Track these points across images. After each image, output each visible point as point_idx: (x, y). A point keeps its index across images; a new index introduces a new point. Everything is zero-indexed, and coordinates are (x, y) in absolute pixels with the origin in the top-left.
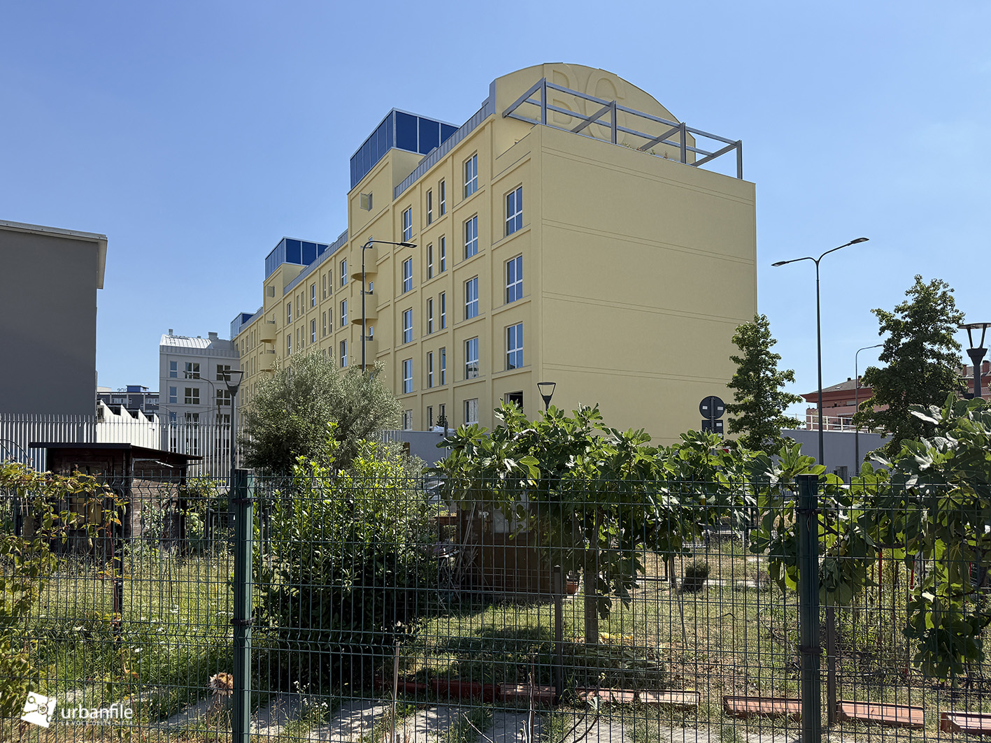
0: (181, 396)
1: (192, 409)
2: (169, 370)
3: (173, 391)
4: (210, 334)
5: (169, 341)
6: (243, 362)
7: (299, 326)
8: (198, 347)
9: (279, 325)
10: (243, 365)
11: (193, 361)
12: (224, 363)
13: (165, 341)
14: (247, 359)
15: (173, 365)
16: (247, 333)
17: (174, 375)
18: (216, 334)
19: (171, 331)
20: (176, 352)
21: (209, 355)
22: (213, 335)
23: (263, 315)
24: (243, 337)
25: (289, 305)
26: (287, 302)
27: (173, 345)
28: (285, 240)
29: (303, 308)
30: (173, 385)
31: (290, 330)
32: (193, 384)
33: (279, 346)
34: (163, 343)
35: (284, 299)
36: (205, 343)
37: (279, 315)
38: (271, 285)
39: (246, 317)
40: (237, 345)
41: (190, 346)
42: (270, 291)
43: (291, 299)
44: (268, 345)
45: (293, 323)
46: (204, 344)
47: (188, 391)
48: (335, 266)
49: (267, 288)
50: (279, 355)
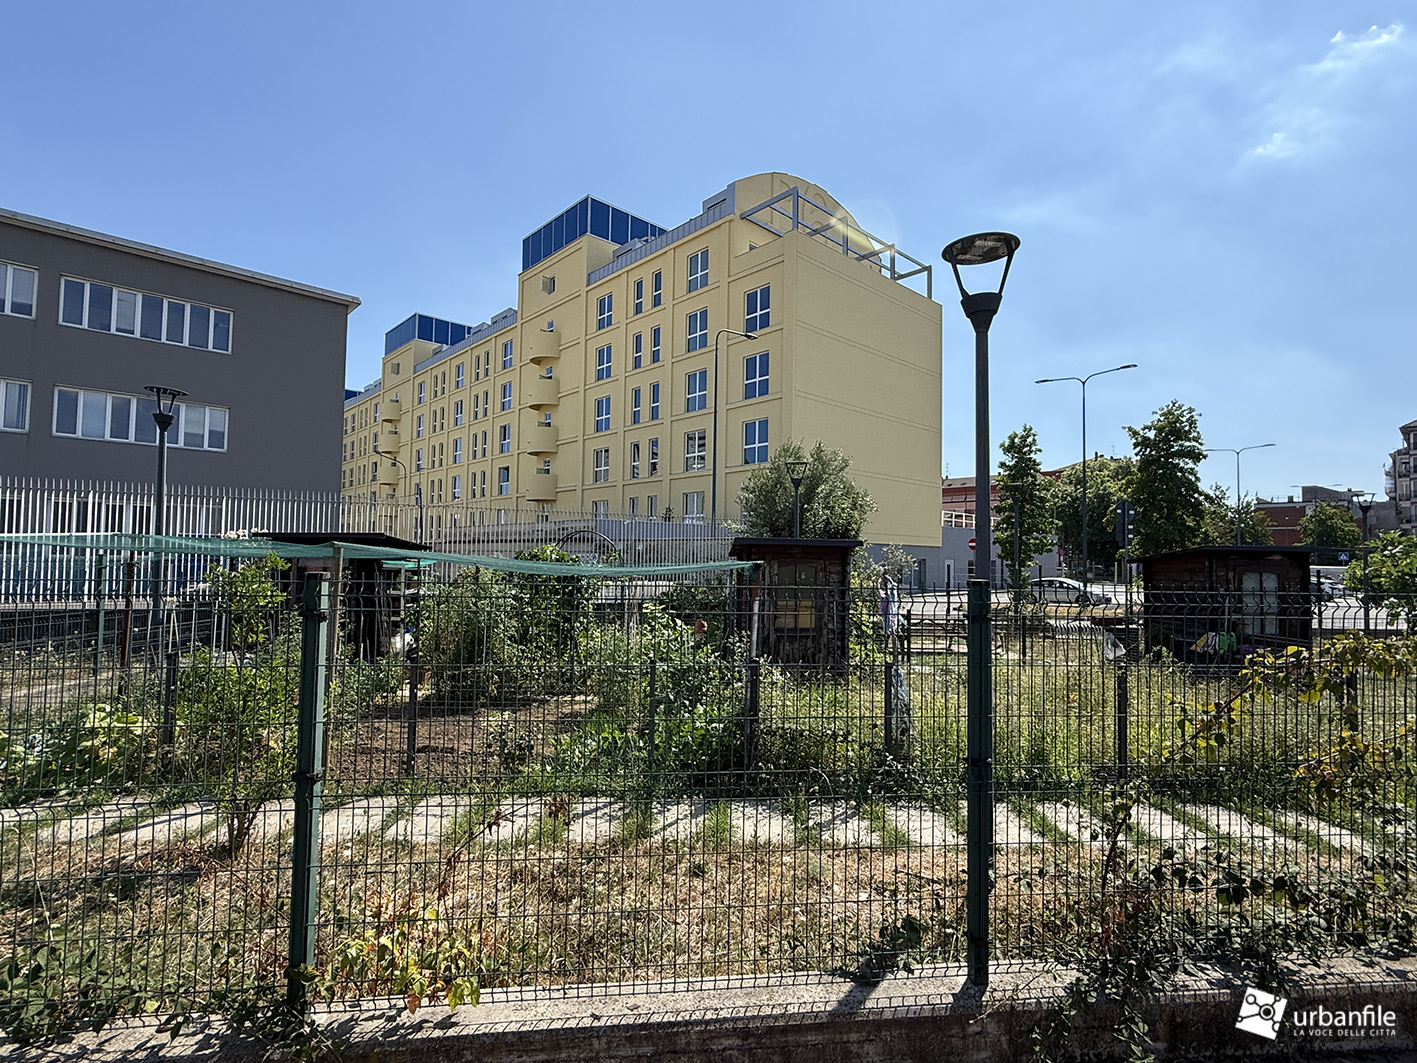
7: (436, 407)
10: (346, 445)
14: (353, 438)
23: (380, 393)
25: (421, 384)
26: (418, 380)
28: (417, 317)
29: (443, 389)
31: (424, 411)
33: (405, 428)
35: (414, 378)
37: (406, 394)
38: (394, 362)
42: (392, 368)
43: (427, 379)
44: (388, 426)
45: (428, 403)
48: (495, 347)
49: (389, 365)
50: (405, 436)
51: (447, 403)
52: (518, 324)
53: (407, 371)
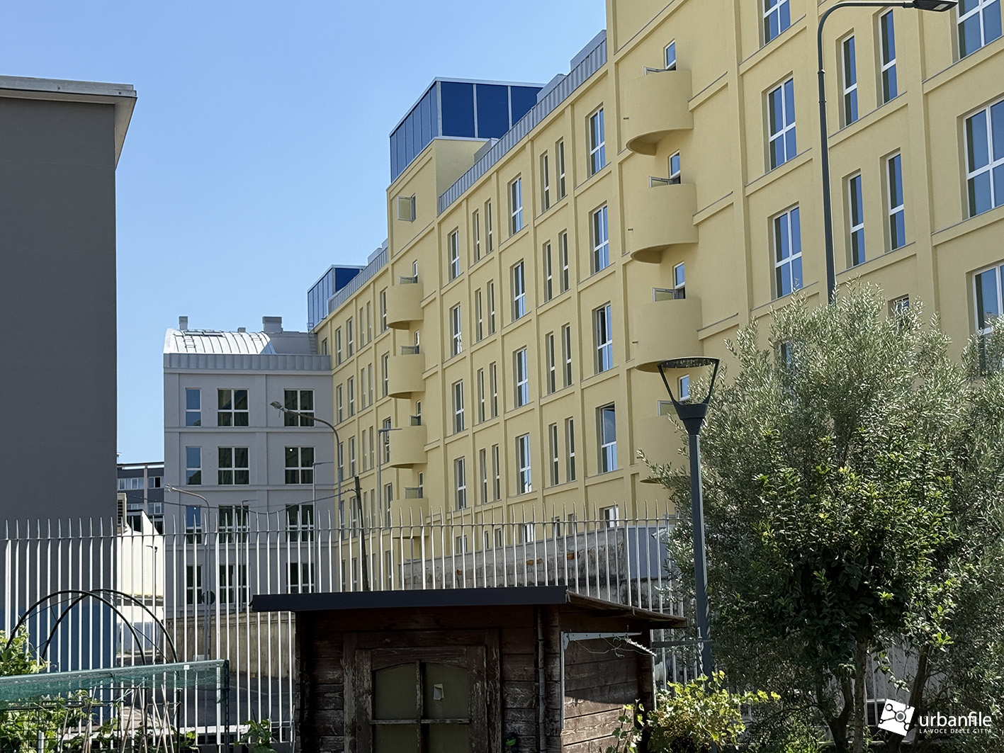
0: (210, 468)
1: (233, 496)
2: (185, 410)
3: (193, 456)
4: (267, 320)
5: (181, 344)
6: (341, 378)
7: (480, 282)
8: (244, 352)
9: (430, 285)
10: (340, 387)
11: (233, 385)
12: (298, 386)
13: (174, 344)
14: (351, 371)
15: (193, 397)
16: (351, 312)
17: (194, 420)
18: (278, 320)
19: (183, 320)
20: (198, 367)
21: (268, 368)
22: (272, 323)
23: (389, 265)
24: (341, 322)
25: (453, 236)
26: (447, 228)
27: (191, 351)
28: (439, 86)
29: (490, 239)
30: (192, 442)
31: (460, 295)
32: (233, 438)
33: (431, 337)
34: (171, 349)
35: (439, 224)
36: (257, 342)
37: (428, 261)
38: (407, 194)
39: (344, 276)
40: (325, 341)
41: (226, 352)
42: (403, 209)
43: (459, 220)
44: (403, 336)
45: (466, 276)
46: (255, 345)
47: (224, 455)
48: (571, 128)
49: (396, 202)
50: (432, 356)
51: (495, 271)
52: (610, 66)
53: (427, 211)
